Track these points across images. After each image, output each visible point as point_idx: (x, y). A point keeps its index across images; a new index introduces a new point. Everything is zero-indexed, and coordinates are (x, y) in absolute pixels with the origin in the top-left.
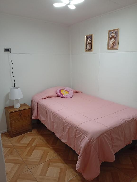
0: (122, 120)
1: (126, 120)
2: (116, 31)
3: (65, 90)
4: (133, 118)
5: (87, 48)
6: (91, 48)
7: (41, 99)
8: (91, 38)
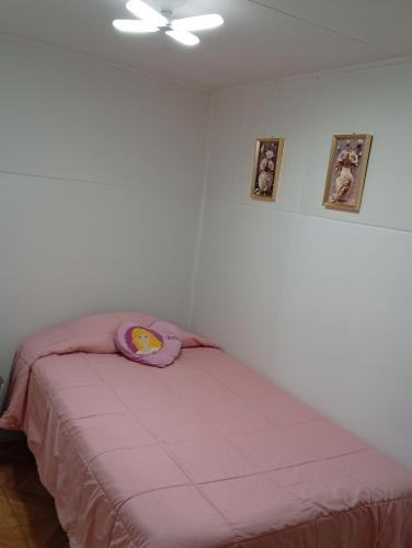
0: (309, 504)
1: (323, 508)
2: (360, 141)
3: (152, 331)
4: (361, 504)
5: (257, 186)
6: (272, 187)
7: (44, 354)
8: (276, 152)
